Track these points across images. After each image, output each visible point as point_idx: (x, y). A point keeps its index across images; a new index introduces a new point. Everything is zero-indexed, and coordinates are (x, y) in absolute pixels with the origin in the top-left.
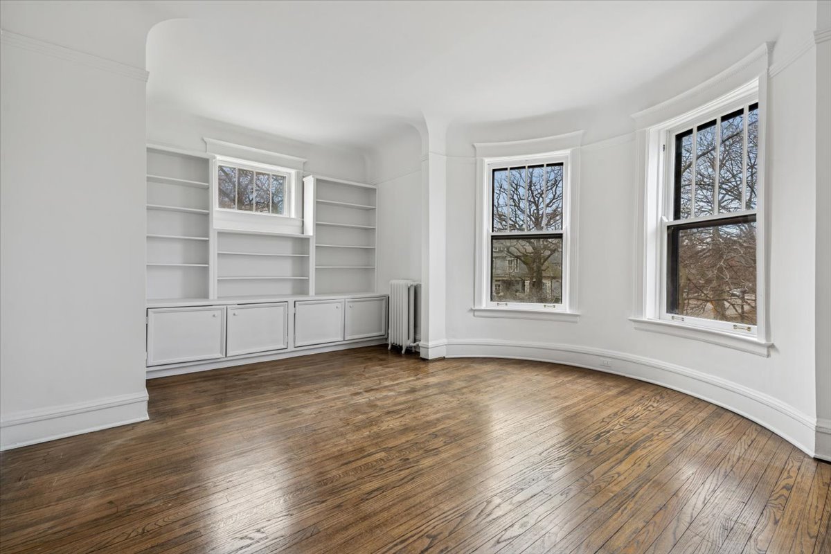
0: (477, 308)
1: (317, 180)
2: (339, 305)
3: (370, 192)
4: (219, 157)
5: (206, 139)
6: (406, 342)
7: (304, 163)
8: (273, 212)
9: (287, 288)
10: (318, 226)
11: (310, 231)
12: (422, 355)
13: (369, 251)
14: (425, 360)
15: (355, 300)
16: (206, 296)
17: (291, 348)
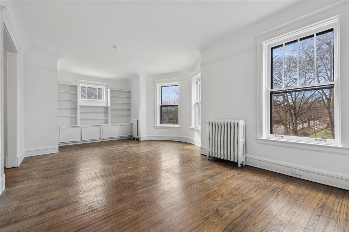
0: (156, 126)
1: (111, 90)
2: (117, 126)
3: (129, 92)
4: (80, 84)
5: (76, 80)
6: (136, 137)
7: (108, 85)
8: (98, 99)
9: (103, 121)
10: (111, 103)
11: (109, 105)
12: (140, 140)
13: (129, 110)
14: (140, 141)
15: (122, 125)
16: (77, 124)
17: (102, 138)
